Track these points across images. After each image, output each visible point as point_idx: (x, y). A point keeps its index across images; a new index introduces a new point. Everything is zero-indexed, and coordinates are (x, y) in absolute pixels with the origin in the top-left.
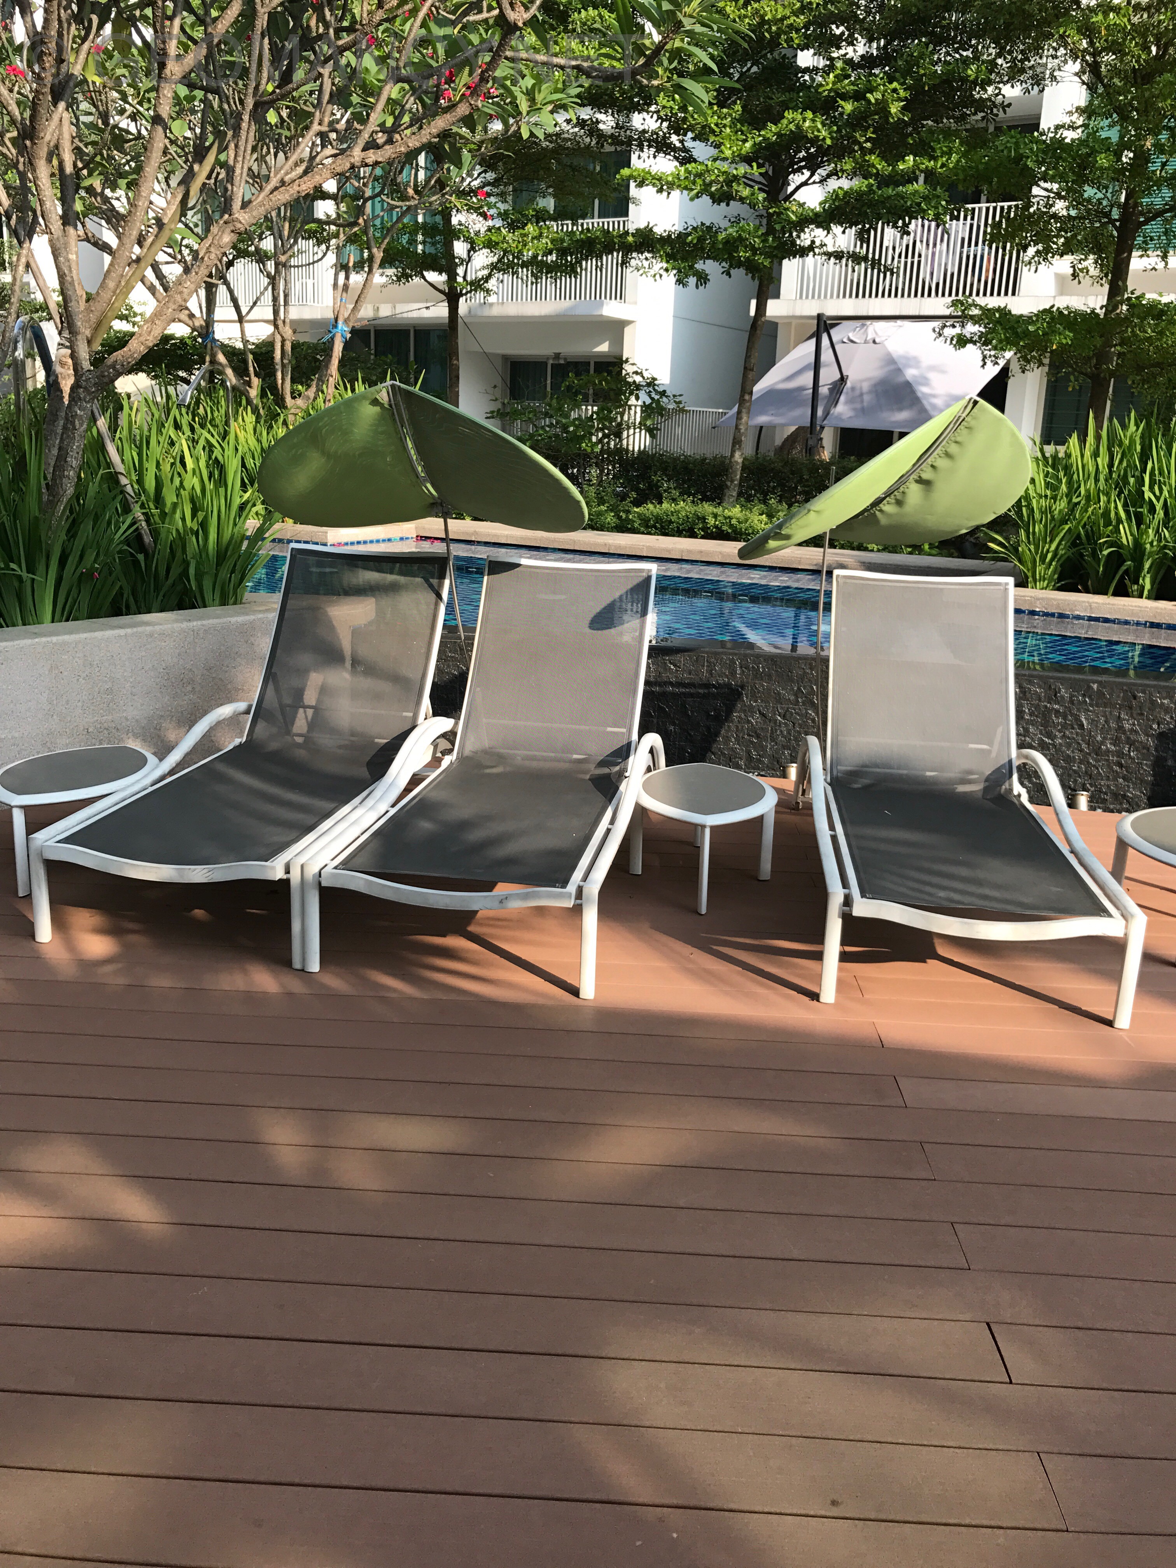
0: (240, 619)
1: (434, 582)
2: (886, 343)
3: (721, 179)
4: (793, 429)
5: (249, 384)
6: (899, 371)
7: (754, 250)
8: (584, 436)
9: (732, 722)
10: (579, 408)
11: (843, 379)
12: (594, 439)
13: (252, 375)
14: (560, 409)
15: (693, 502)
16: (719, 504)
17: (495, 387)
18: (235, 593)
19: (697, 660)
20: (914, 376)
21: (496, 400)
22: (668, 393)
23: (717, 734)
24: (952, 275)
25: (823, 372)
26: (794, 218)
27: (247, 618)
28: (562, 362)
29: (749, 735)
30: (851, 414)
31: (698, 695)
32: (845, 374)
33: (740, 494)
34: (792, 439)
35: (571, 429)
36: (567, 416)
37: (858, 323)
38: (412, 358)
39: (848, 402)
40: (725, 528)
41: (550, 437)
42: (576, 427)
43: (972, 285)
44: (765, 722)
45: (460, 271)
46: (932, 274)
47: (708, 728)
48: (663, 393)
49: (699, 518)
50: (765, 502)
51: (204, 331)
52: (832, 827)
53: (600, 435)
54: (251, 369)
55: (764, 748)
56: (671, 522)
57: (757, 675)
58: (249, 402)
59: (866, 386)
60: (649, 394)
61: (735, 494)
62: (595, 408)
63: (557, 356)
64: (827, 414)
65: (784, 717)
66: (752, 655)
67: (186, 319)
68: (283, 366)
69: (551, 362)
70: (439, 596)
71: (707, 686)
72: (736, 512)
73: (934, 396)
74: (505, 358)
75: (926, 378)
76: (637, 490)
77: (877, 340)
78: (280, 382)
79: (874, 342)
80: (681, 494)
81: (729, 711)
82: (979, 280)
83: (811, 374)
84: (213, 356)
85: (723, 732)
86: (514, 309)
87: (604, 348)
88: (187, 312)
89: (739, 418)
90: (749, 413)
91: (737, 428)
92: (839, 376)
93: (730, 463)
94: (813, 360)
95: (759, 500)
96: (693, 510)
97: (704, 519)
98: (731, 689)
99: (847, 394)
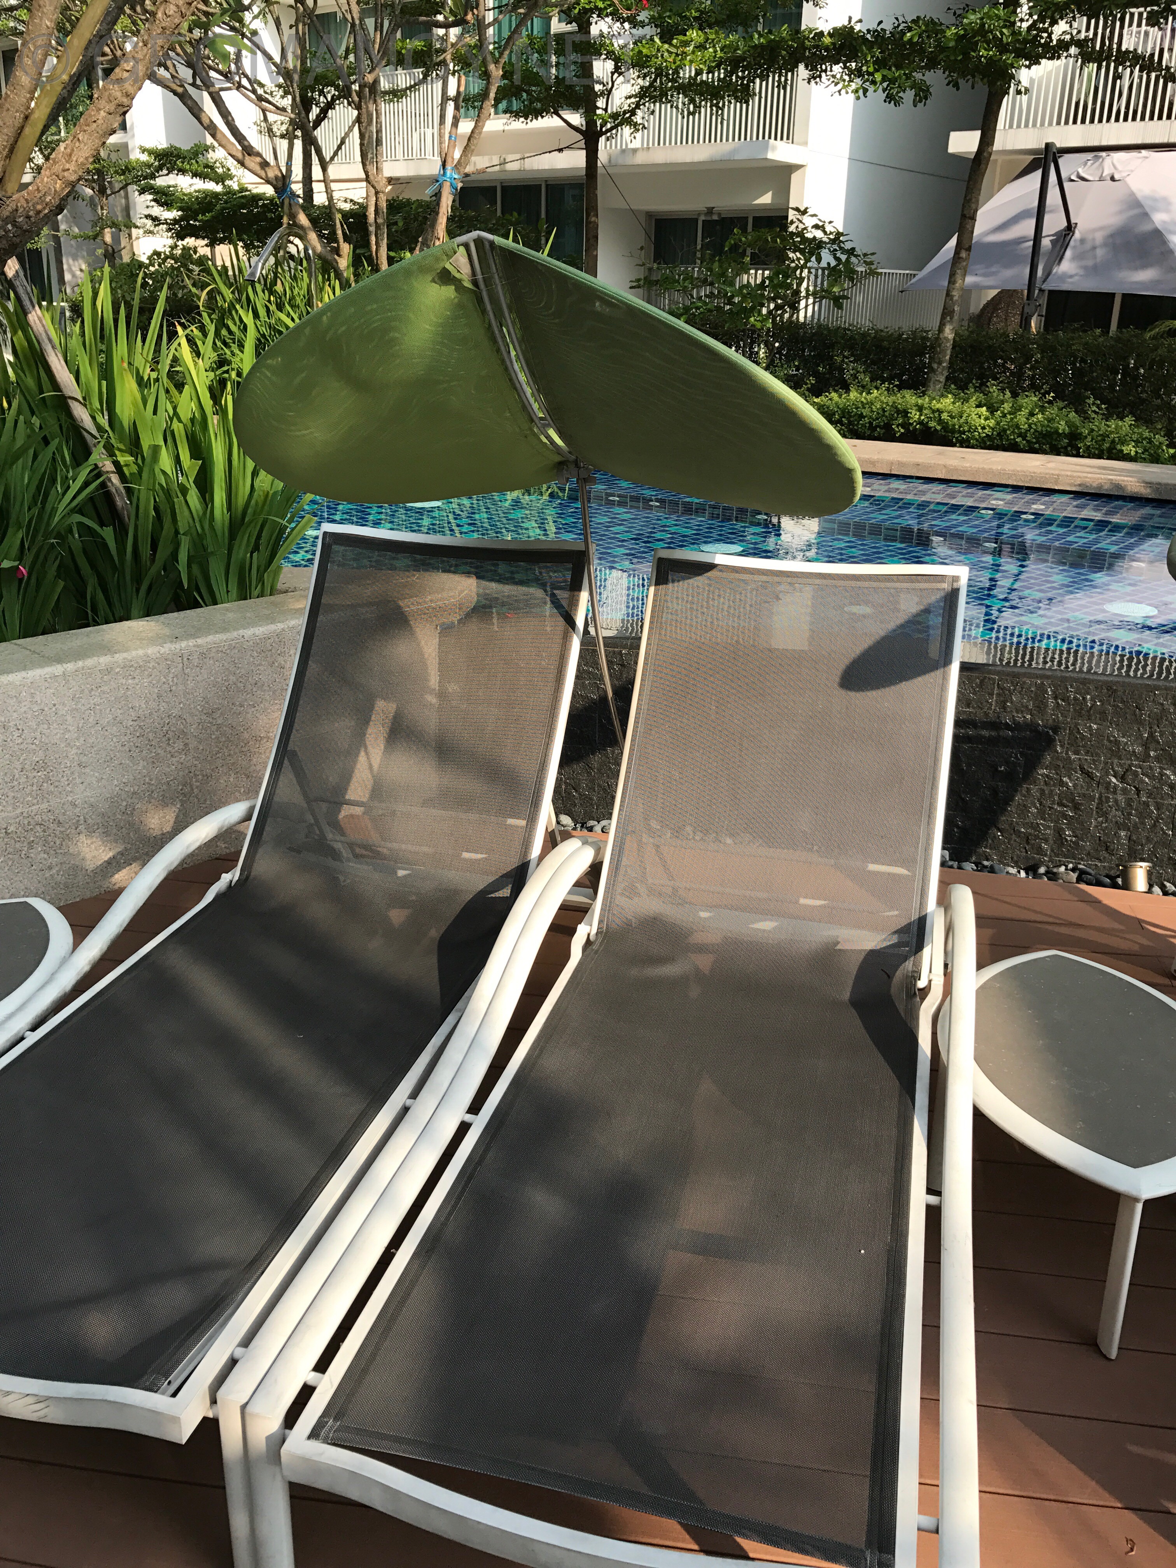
0: (260, 630)
1: (562, 595)
2: (1128, 179)
5: (337, 251)
6: (1145, 216)
8: (753, 308)
9: (1034, 783)
10: (747, 272)
11: (1070, 228)
12: (764, 311)
13: (341, 240)
14: (723, 274)
15: (888, 389)
16: (924, 393)
17: (642, 248)
18: (260, 580)
19: (981, 686)
20: (1164, 222)
21: (644, 265)
22: (858, 251)
23: (1008, 801)
25: (1047, 218)
27: (272, 627)
28: (715, 217)
29: (1061, 804)
30: (1080, 274)
32: (1073, 221)
33: (950, 380)
35: (736, 300)
36: (732, 284)
37: (1089, 156)
38: (543, 215)
39: (1075, 258)
40: (932, 424)
41: (710, 311)
42: (744, 297)
44: (1089, 785)
45: (601, 103)
48: (851, 252)
49: (898, 411)
50: (981, 387)
51: (280, 184)
53: (772, 306)
54: (339, 232)
55: (1084, 825)
56: (862, 416)
57: (1082, 711)
58: (338, 275)
59: (1099, 237)
60: (833, 253)
61: (942, 379)
62: (767, 273)
63: (710, 211)
64: (1048, 274)
65: (1123, 779)
67: (257, 168)
68: (378, 227)
69: (702, 218)
70: (570, 622)
72: (947, 403)
74: (649, 215)
76: (816, 374)
77: (1117, 177)
78: (374, 248)
79: (1113, 179)
80: (872, 380)
83: (1033, 222)
84: (293, 216)
85: (1018, 798)
86: (662, 155)
87: (766, 199)
88: (258, 159)
89: (952, 281)
90: (964, 275)
91: (948, 294)
92: (1066, 224)
93: (938, 339)
94: (1036, 203)
95: (975, 387)
96: (891, 399)
97: (905, 413)
98: (1037, 731)
99: (1074, 247)
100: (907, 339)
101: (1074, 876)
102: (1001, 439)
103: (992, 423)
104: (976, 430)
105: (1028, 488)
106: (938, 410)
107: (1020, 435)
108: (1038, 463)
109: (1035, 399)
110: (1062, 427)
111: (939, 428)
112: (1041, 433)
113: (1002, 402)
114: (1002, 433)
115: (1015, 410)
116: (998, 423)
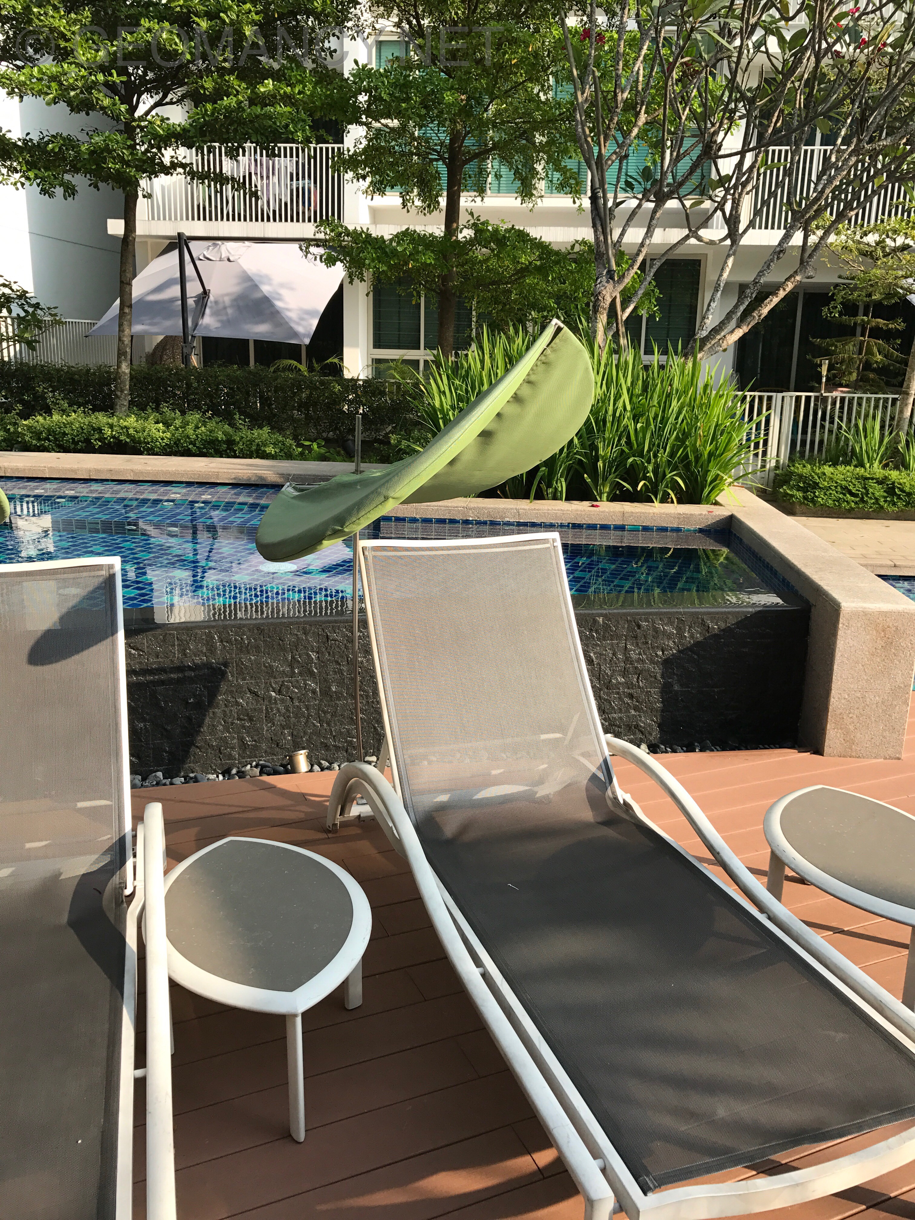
2: (239, 261)
3: (80, 84)
4: (161, 337)
6: (255, 287)
7: (123, 161)
9: (218, 707)
11: (205, 293)
15: (84, 412)
16: (113, 414)
19: (164, 640)
20: (269, 292)
22: (42, 305)
23: (200, 724)
24: (286, 204)
25: (189, 286)
26: (161, 132)
29: (239, 719)
30: (218, 325)
31: (170, 681)
32: (207, 288)
33: (131, 403)
34: (162, 346)
37: (210, 243)
39: (213, 314)
40: (122, 438)
43: (304, 213)
44: (258, 702)
46: (268, 202)
47: (189, 719)
48: (37, 306)
49: (94, 429)
50: (157, 409)
52: (478, 962)
55: (258, 731)
57: (243, 649)
59: (227, 300)
60: (21, 306)
61: (126, 403)
64: (196, 325)
65: (279, 692)
66: (234, 626)
71: (180, 669)
72: (131, 421)
73: (288, 310)
75: (279, 294)
76: (22, 401)
77: (231, 259)
79: (229, 260)
80: (70, 405)
81: (213, 693)
82: (309, 209)
83: (178, 287)
85: (207, 720)
89: (121, 330)
90: (130, 325)
91: (120, 339)
92: (202, 290)
93: (118, 372)
94: (178, 275)
95: (152, 409)
96: (86, 421)
97: (100, 430)
98: (212, 668)
99: (211, 307)
100: (94, 374)
101: (257, 771)
102: (177, 447)
103: (168, 435)
104: (157, 441)
105: (197, 483)
106: (125, 427)
107: (191, 443)
108: (203, 464)
109: (198, 416)
110: (220, 436)
111: (128, 440)
112: (206, 441)
113: (174, 419)
114: (177, 442)
115: (185, 424)
116: (173, 435)
